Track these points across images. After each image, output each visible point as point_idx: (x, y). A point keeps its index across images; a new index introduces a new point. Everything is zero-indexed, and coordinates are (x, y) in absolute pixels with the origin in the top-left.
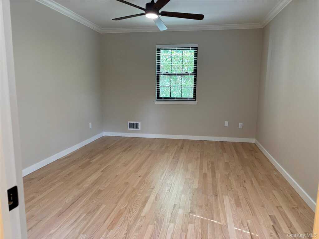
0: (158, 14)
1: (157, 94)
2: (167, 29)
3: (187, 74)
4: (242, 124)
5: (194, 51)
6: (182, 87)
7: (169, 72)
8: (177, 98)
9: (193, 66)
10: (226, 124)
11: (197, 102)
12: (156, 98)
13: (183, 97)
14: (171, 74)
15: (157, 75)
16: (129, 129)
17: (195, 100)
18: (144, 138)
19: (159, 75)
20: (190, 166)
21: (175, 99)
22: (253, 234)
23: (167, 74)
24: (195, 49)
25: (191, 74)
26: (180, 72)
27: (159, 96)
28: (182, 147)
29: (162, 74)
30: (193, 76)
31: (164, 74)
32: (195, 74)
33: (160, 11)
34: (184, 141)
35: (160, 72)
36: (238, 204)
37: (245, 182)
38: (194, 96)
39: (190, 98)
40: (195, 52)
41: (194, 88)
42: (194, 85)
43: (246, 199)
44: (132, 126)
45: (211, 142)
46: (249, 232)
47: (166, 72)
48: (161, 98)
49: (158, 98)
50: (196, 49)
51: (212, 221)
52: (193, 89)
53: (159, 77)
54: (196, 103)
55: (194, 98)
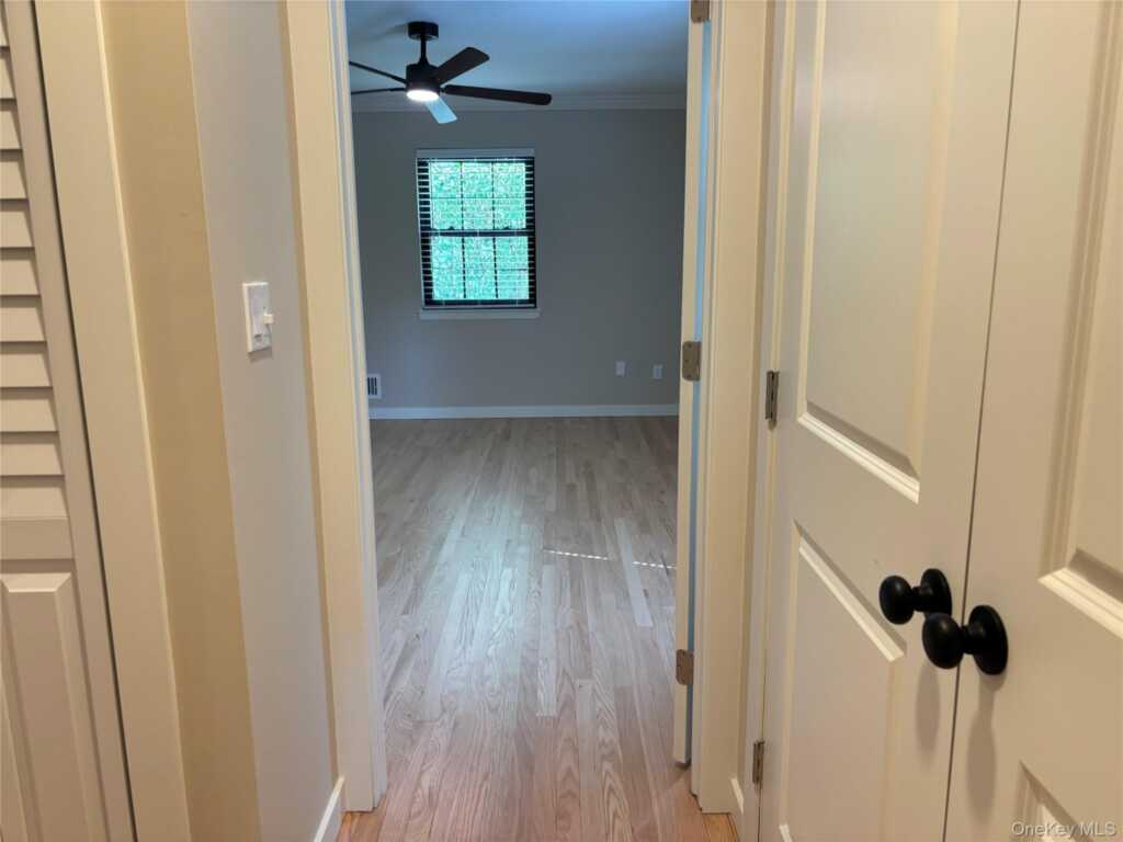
0: (438, 90)
1: (426, 291)
2: (454, 118)
3: (507, 232)
4: (660, 367)
5: (523, 166)
6: (496, 271)
7: (458, 227)
8: (484, 302)
9: (524, 211)
10: (620, 368)
11: (542, 312)
12: (423, 303)
13: (500, 298)
14: (463, 234)
15: (423, 235)
17: (535, 307)
18: (396, 422)
19: (427, 235)
20: (533, 472)
21: (477, 304)
22: (669, 567)
23: (450, 233)
24: (527, 163)
25: (520, 233)
26: (489, 227)
27: (430, 296)
28: (507, 436)
29: (436, 234)
30: (524, 240)
31: (444, 234)
32: (530, 231)
33: (443, 86)
34: (509, 420)
35: (429, 228)
36: (644, 527)
37: (662, 492)
38: (530, 295)
39: (522, 302)
40: (528, 169)
41: (530, 271)
42: (530, 265)
43: (663, 520)
45: (581, 419)
46: (662, 566)
47: (446, 227)
48: (439, 303)
49: (430, 301)
50: (530, 163)
51: (590, 557)
52: (526, 274)
53: (428, 241)
54: (539, 314)
55: (533, 299)
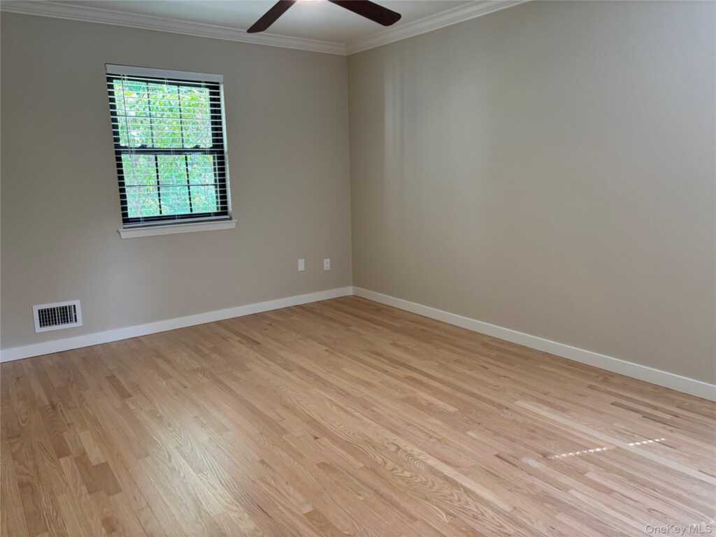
1: (122, 209)
3: (198, 151)
4: (328, 260)
5: (208, 90)
6: (189, 186)
7: (149, 145)
9: (210, 132)
10: (301, 265)
11: (237, 223)
13: (195, 212)
14: (155, 152)
15: (115, 153)
16: (38, 329)
19: (119, 153)
21: (175, 219)
23: (143, 150)
24: (210, 87)
26: (179, 146)
27: (126, 215)
29: (127, 152)
31: (136, 152)
32: (218, 151)
35: (120, 146)
40: (212, 94)
44: (48, 317)
47: (139, 145)
48: (136, 220)
49: (126, 219)
50: (214, 88)
53: (121, 159)
54: (235, 224)
55: (223, 211)
